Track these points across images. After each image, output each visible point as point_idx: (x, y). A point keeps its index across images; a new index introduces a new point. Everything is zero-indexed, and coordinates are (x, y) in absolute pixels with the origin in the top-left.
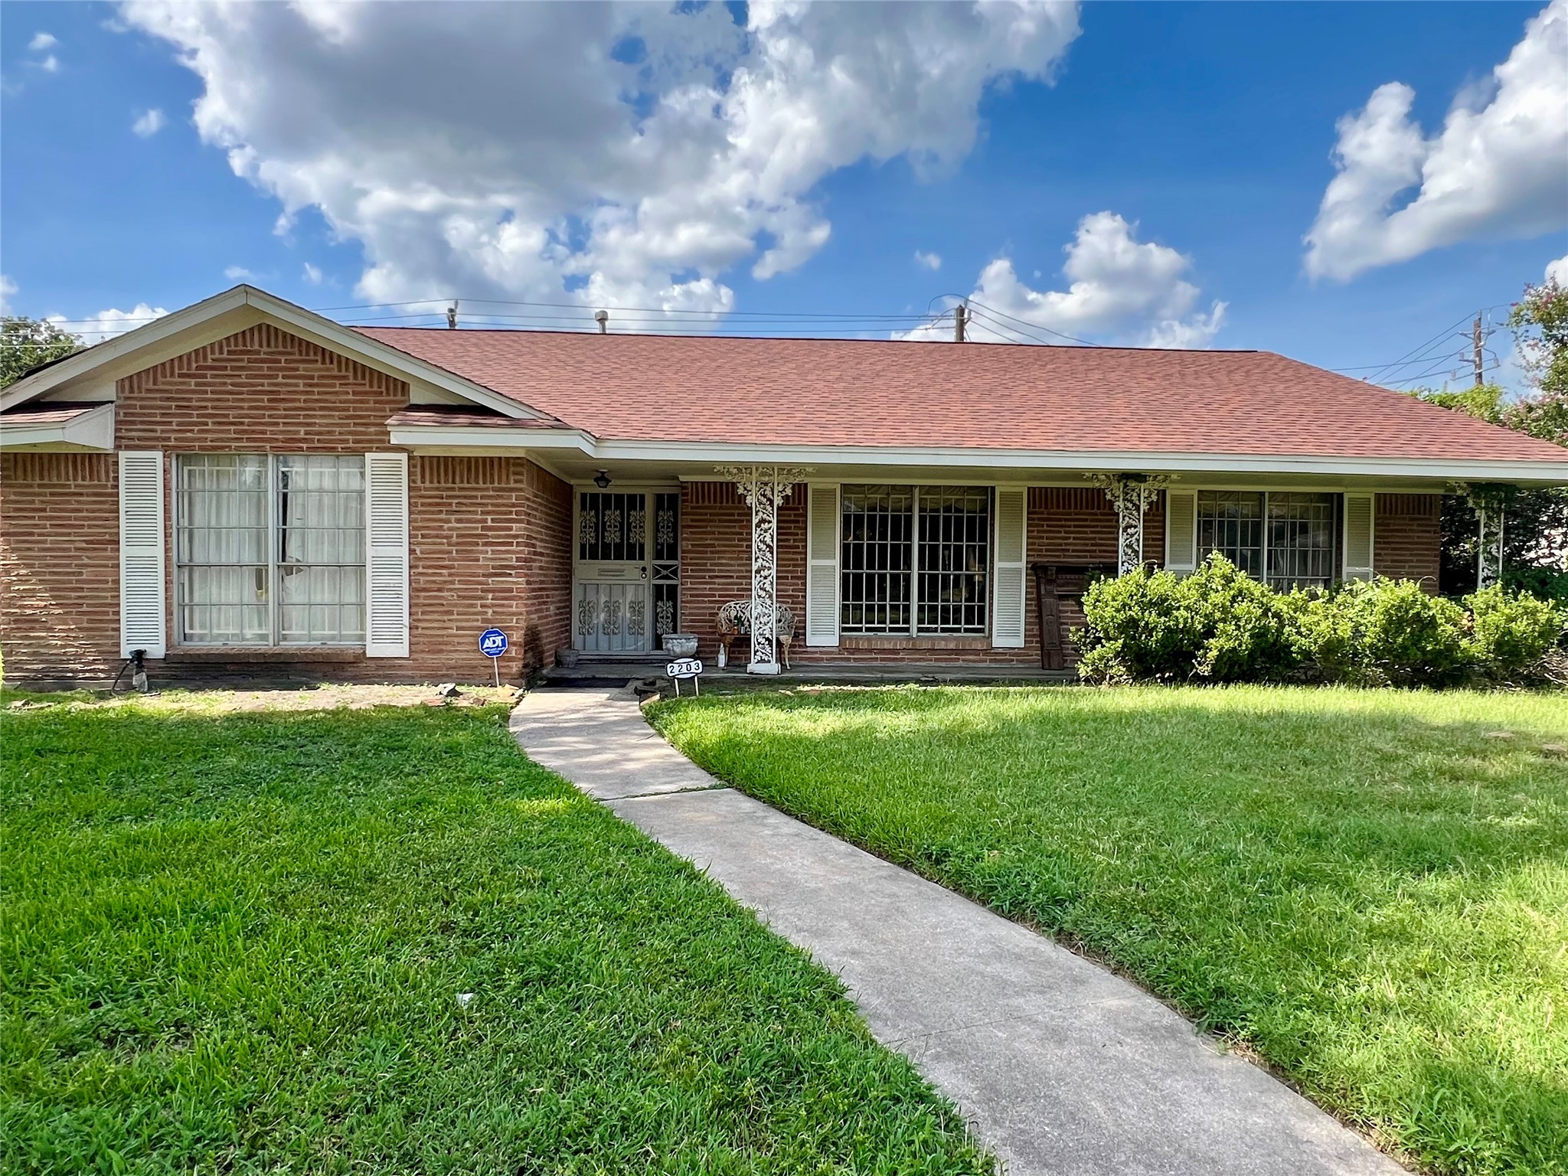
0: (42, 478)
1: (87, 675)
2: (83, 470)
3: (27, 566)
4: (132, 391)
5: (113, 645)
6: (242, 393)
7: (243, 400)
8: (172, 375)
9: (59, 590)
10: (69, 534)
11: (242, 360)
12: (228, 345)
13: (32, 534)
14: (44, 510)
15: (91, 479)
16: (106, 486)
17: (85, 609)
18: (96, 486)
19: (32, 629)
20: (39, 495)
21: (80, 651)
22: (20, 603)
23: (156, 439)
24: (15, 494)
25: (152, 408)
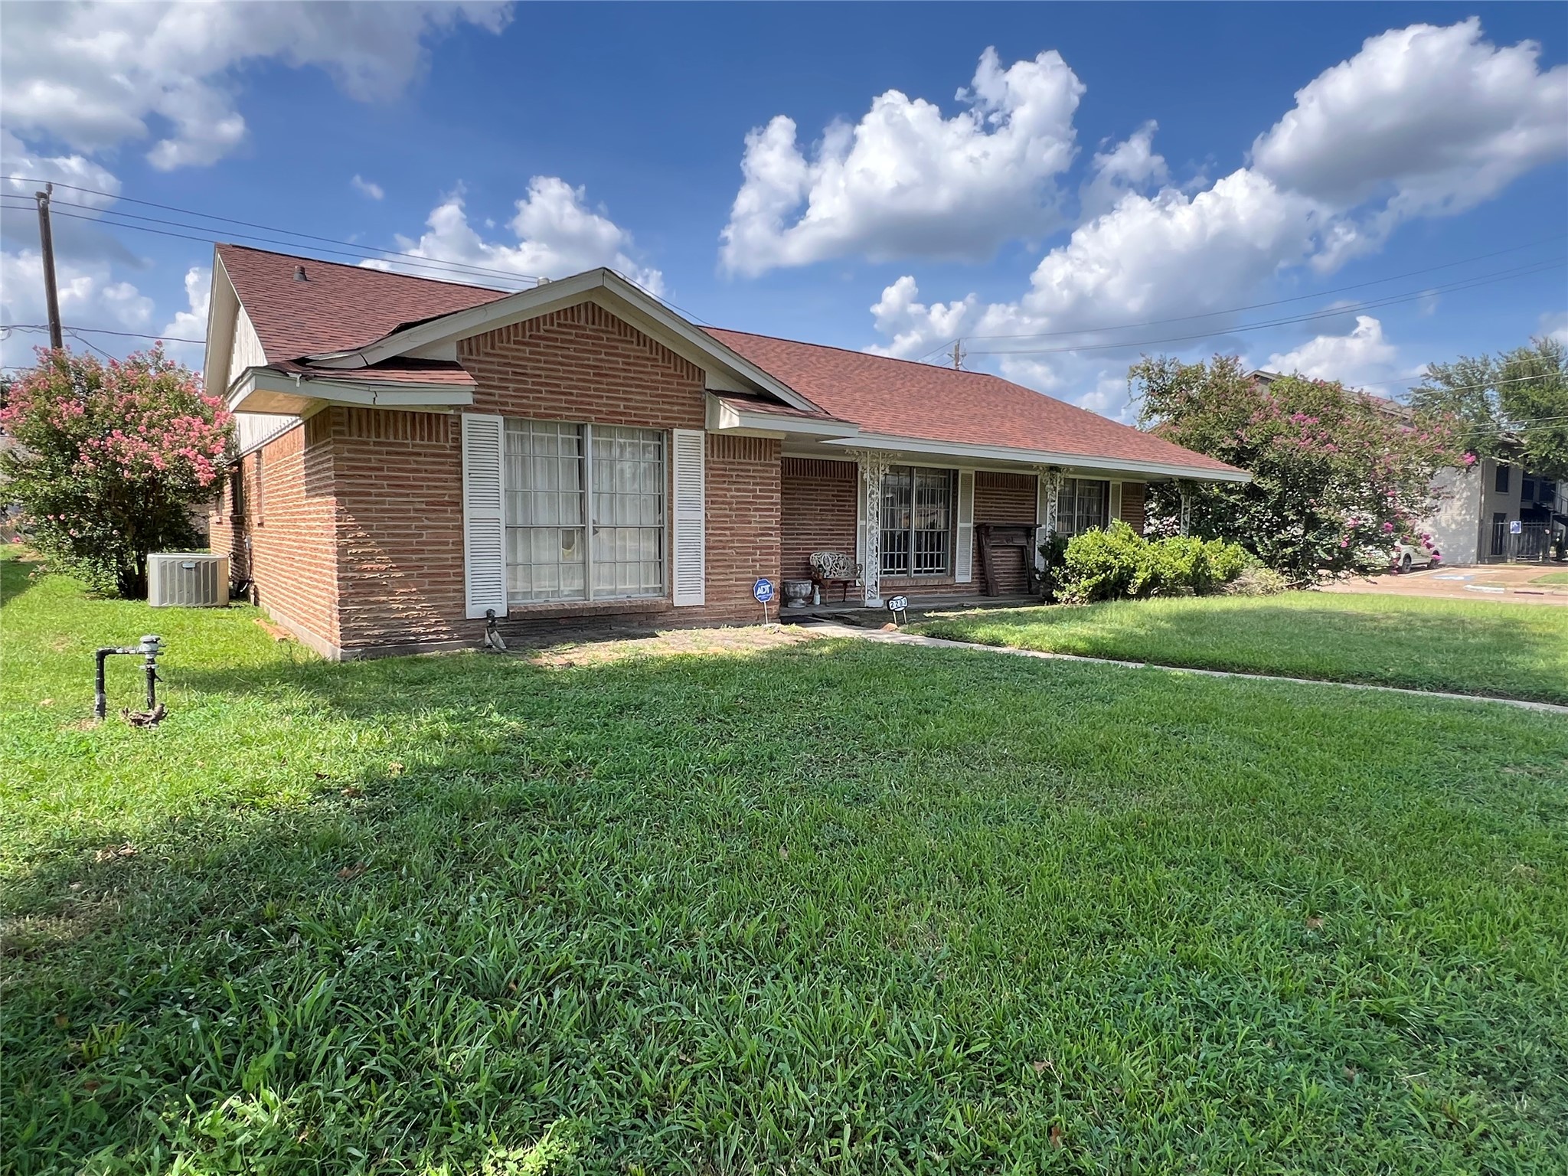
0: (378, 435)
1: (430, 637)
2: (422, 429)
3: (365, 528)
4: (471, 352)
5: (456, 606)
6: (571, 365)
7: (572, 372)
8: (509, 341)
9: (399, 552)
10: (408, 495)
11: (571, 334)
12: (559, 317)
13: (370, 494)
14: (381, 469)
15: (430, 439)
16: (444, 447)
17: (425, 570)
18: (434, 446)
19: (371, 593)
20: (377, 453)
21: (422, 614)
22: (357, 567)
23: (495, 403)
24: (349, 451)
25: (490, 371)
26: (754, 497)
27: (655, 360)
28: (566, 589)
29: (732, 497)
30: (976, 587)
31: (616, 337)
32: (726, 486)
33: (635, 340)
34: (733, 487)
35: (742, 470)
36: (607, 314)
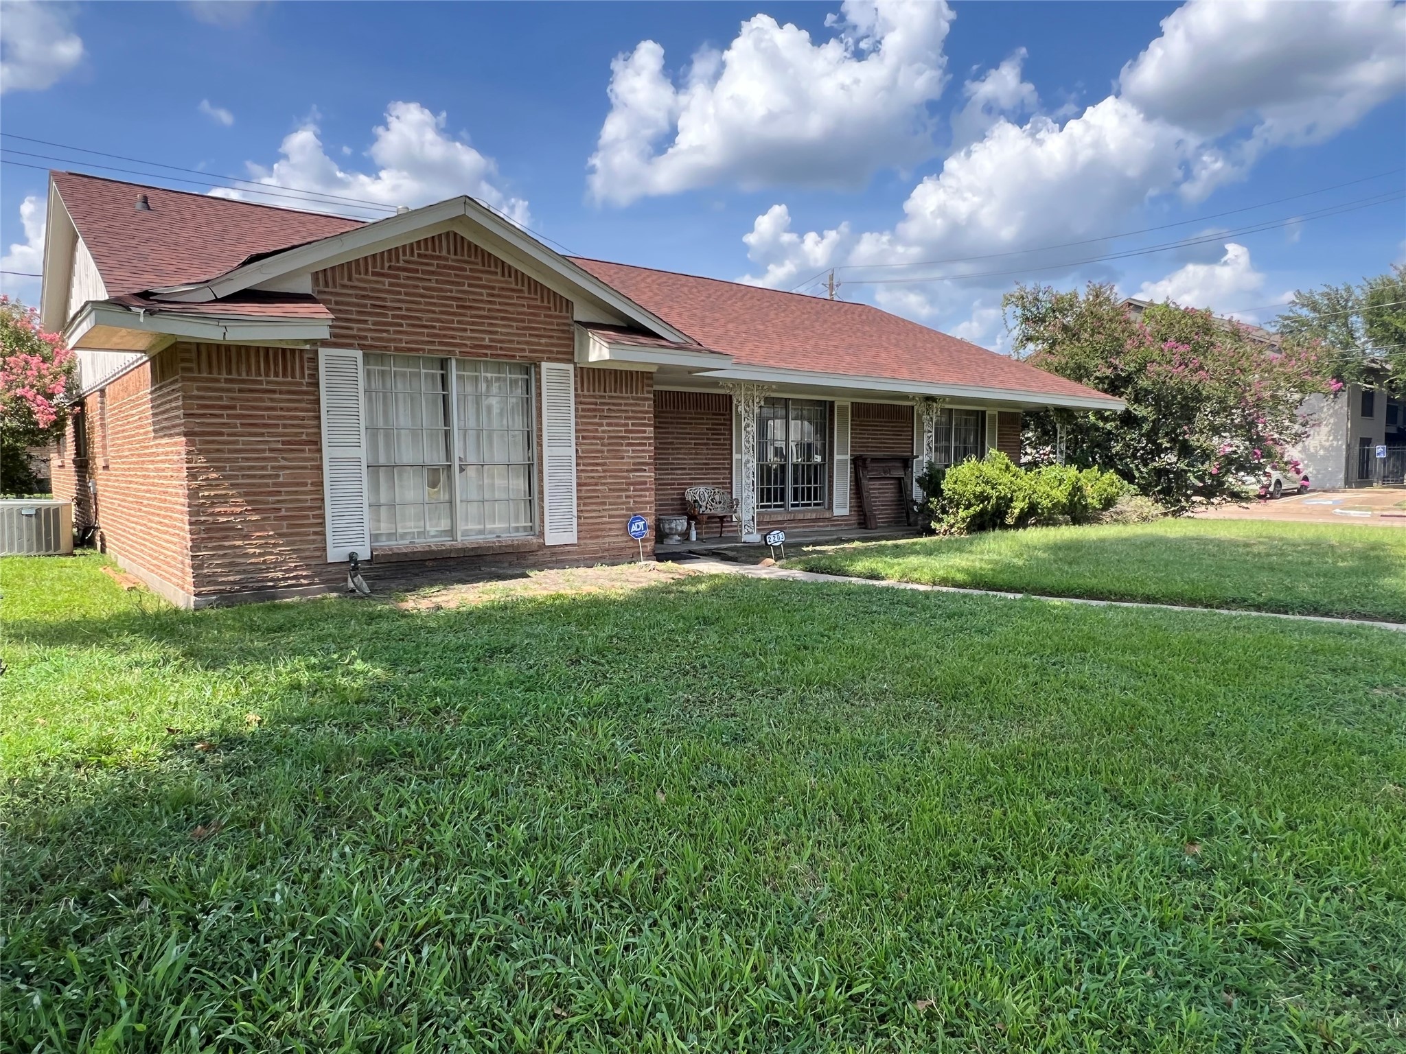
0: (229, 372)
1: (290, 582)
2: (276, 364)
3: (217, 469)
4: (326, 285)
5: (316, 549)
6: (432, 297)
7: (434, 304)
8: (367, 272)
9: (255, 494)
10: (262, 435)
11: (432, 265)
12: (419, 248)
13: (221, 434)
14: (234, 408)
15: (285, 375)
16: (301, 384)
17: (283, 513)
18: (290, 383)
19: (226, 538)
20: (229, 390)
21: (280, 559)
22: (210, 510)
23: (354, 337)
24: (199, 389)
25: (348, 304)
26: (626, 431)
27: (521, 291)
28: (432, 530)
29: (603, 432)
30: (854, 520)
31: (480, 267)
32: (597, 420)
33: (499, 271)
34: (605, 421)
35: (614, 404)
36: (469, 243)
